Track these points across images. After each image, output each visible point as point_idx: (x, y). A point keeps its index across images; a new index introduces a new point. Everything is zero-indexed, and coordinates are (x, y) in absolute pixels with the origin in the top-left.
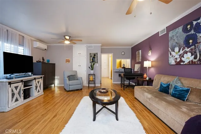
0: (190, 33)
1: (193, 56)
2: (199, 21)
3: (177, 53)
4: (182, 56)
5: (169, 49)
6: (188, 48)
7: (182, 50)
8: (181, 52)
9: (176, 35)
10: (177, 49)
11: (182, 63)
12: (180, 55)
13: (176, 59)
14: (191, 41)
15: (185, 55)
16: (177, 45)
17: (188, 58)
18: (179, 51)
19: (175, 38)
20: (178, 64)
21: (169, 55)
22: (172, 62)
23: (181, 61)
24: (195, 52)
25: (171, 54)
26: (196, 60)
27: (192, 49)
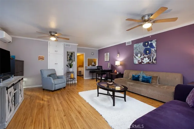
0: (147, 47)
1: (149, 60)
2: (152, 42)
3: (139, 57)
4: (142, 59)
5: (134, 54)
6: (146, 55)
7: (143, 56)
8: (142, 57)
9: (139, 46)
10: (139, 55)
11: (142, 63)
12: (141, 59)
13: (139, 60)
14: (148, 52)
15: (144, 59)
16: (139, 52)
17: (146, 60)
18: (141, 56)
19: (138, 48)
20: (140, 63)
21: (134, 58)
22: (136, 62)
23: (142, 62)
24: (150, 58)
25: (135, 58)
26: (150, 62)
27: (148, 56)
